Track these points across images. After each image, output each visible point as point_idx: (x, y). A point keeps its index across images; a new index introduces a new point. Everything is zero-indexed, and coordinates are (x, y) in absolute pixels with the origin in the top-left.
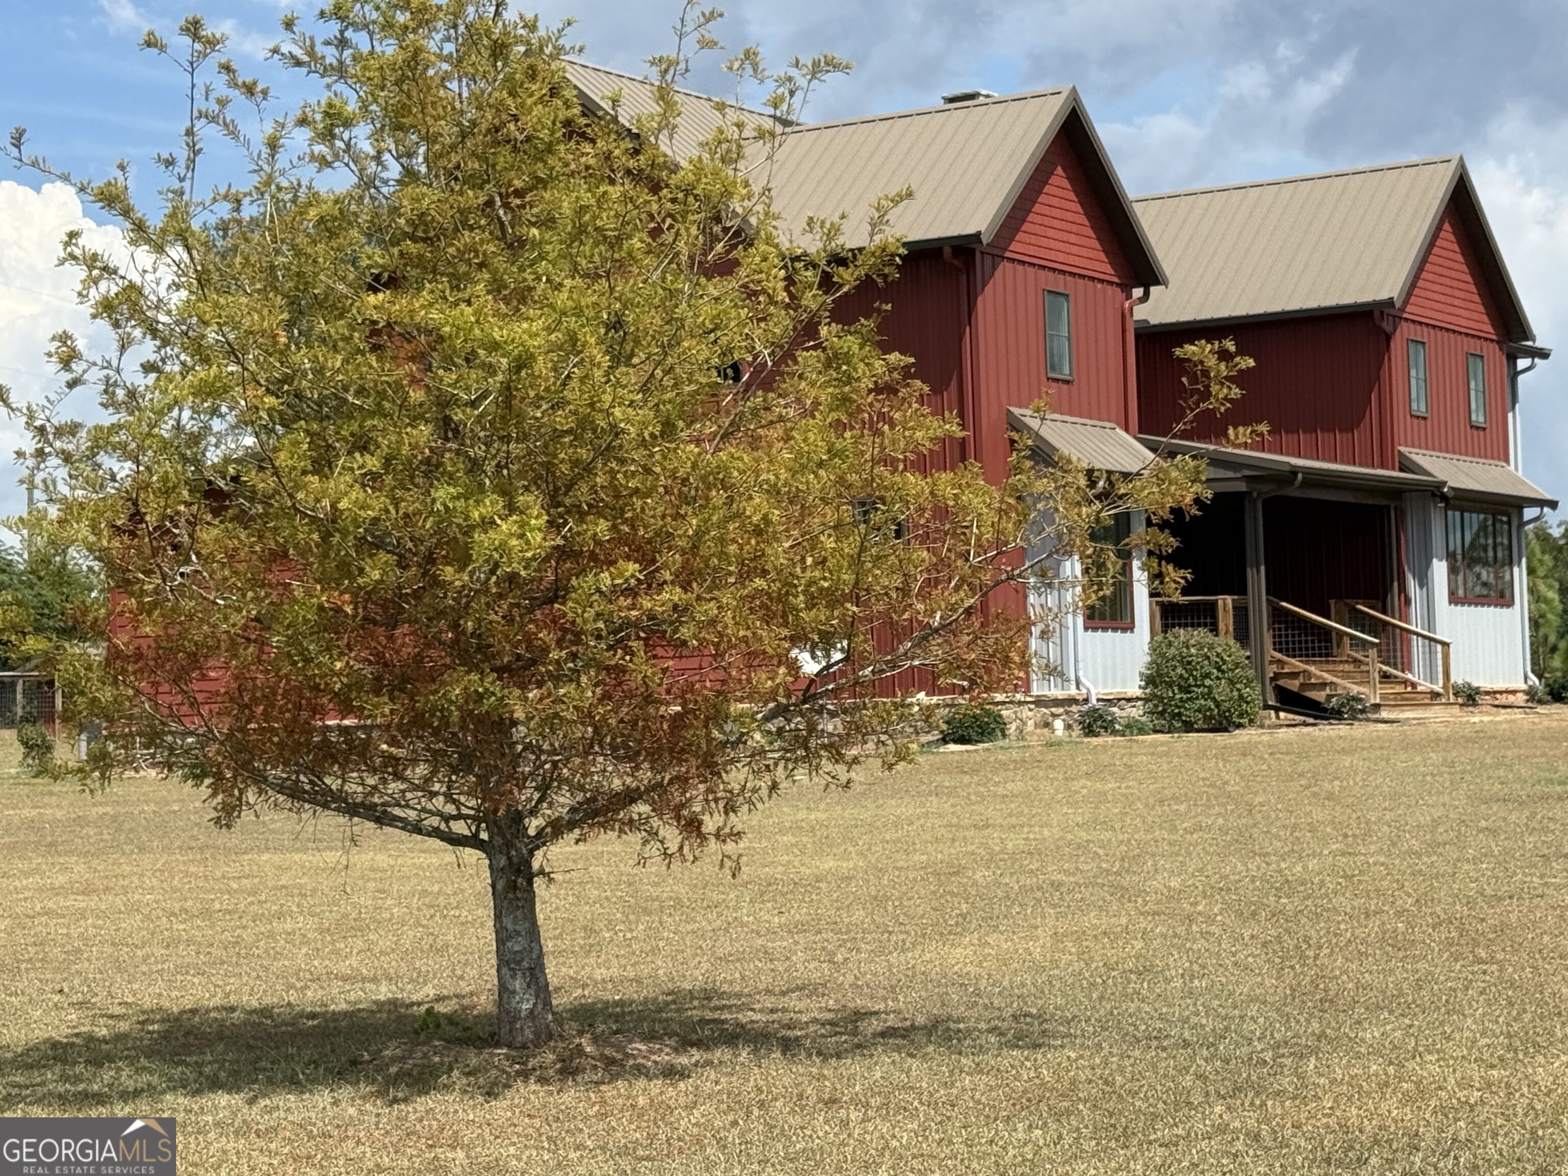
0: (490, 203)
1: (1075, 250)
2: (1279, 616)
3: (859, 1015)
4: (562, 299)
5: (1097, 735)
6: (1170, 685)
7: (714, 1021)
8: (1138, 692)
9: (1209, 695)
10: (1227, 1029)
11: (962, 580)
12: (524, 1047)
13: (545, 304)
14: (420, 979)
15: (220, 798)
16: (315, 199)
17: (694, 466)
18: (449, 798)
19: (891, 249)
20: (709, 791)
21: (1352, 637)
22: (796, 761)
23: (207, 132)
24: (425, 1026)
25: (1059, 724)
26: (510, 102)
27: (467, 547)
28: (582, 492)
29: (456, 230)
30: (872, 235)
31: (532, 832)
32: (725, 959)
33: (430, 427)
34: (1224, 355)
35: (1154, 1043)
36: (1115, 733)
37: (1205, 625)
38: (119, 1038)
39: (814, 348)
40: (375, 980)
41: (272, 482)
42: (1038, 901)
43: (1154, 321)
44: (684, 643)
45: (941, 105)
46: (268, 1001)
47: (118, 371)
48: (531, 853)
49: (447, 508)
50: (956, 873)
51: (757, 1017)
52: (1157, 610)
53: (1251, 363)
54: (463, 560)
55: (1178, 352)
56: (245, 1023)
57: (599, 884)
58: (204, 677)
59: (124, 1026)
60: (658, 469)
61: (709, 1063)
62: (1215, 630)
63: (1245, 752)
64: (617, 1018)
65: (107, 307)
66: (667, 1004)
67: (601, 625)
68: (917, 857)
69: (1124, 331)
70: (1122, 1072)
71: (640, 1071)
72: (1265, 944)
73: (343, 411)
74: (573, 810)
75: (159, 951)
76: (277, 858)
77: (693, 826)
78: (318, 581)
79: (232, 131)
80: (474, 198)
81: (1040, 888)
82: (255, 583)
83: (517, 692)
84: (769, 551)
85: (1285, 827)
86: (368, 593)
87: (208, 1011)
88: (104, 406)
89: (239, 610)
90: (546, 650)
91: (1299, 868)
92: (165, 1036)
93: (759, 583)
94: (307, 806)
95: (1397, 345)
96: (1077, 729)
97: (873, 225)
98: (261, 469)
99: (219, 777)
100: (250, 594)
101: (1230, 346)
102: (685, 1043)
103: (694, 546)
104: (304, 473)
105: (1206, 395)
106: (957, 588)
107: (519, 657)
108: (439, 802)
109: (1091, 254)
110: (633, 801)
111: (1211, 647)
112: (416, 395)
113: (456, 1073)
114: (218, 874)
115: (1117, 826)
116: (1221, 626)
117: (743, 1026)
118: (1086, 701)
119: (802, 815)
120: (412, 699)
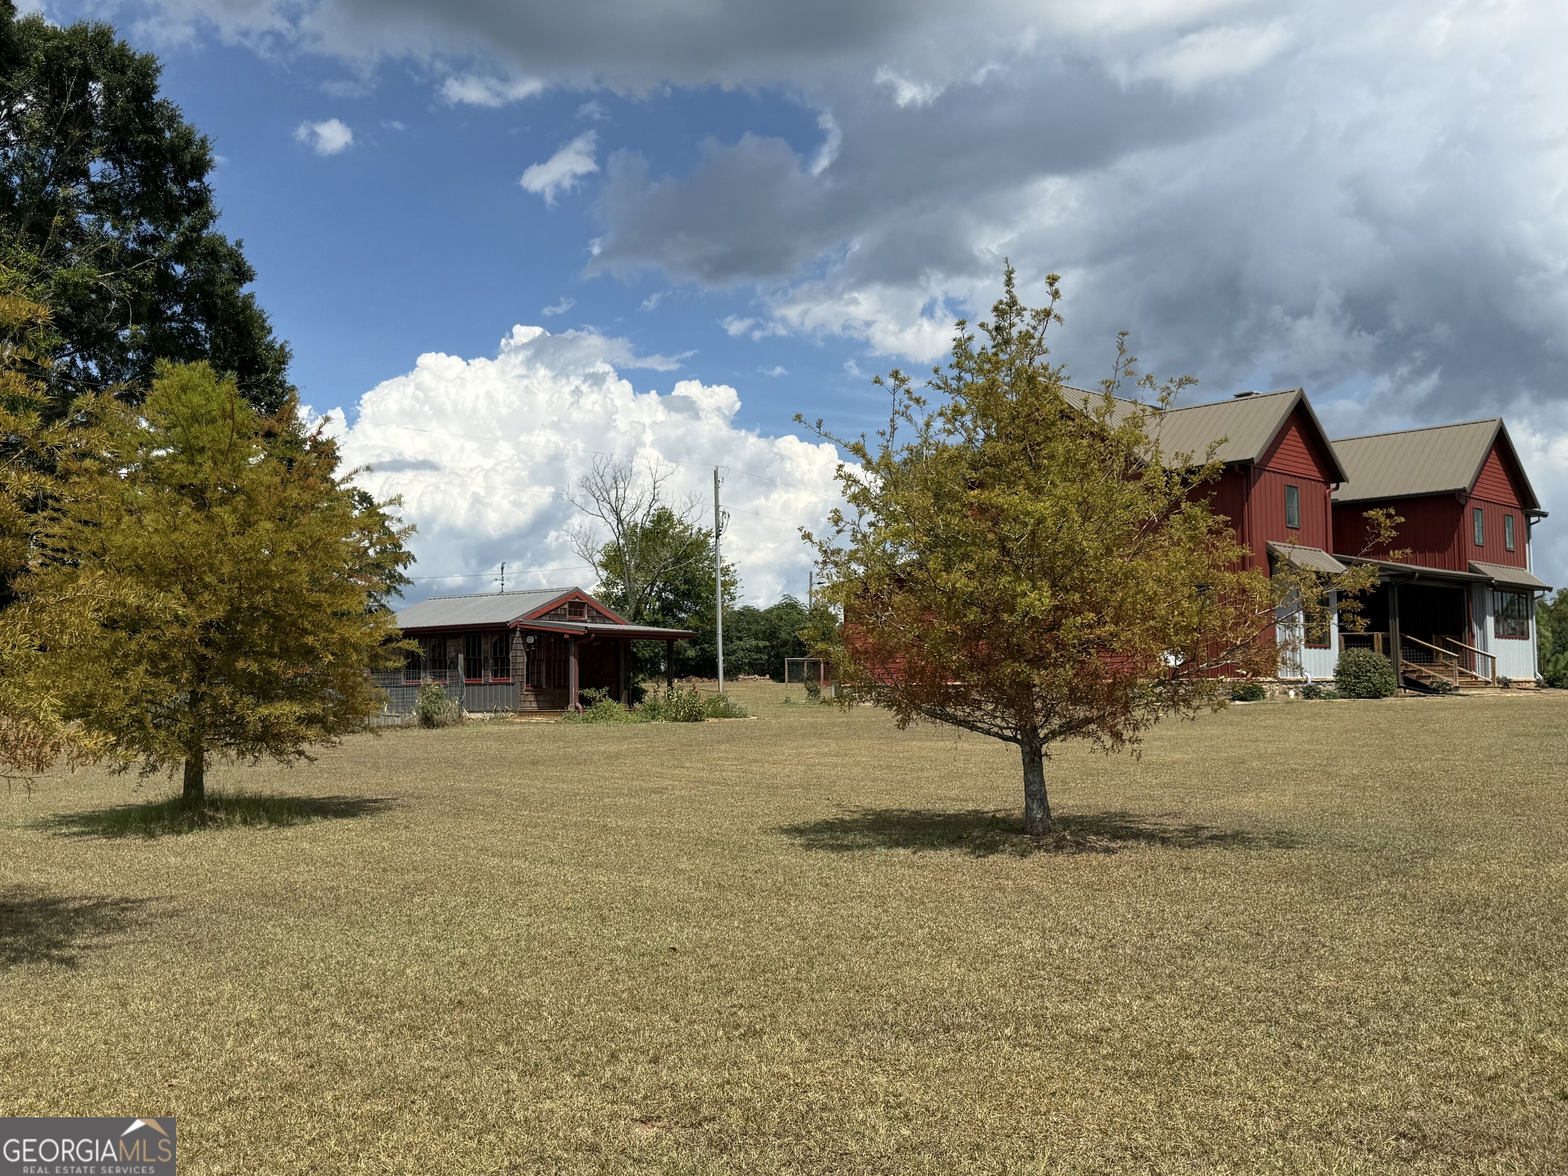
0: (1025, 449)
1: (1301, 466)
2: (1405, 643)
3: (1198, 828)
4: (1059, 492)
5: (1312, 698)
6: (1349, 675)
7: (1126, 827)
8: (1332, 678)
9: (1369, 681)
10: (1387, 843)
11: (1253, 623)
12: (1038, 835)
13: (1050, 494)
14: (987, 801)
15: (900, 716)
16: (945, 448)
17: (1121, 568)
18: (1003, 719)
19: (1217, 466)
20: (1126, 719)
21: (1444, 653)
22: (1167, 707)
23: (900, 421)
24: (991, 823)
25: (1292, 693)
26: (1036, 402)
27: (1014, 605)
28: (1068, 580)
29: (1010, 461)
30: (1208, 459)
31: (1041, 736)
32: (1131, 799)
33: (997, 550)
34: (1389, 516)
35: (1350, 849)
36: (1320, 698)
37: (1367, 647)
38: (855, 821)
39: (1179, 513)
40: (966, 800)
41: (926, 575)
42: (1285, 777)
43: (1341, 499)
44: (1114, 650)
45: (1233, 398)
46: (918, 808)
47: (858, 526)
48: (1041, 746)
49: (1005, 587)
50: (1243, 763)
51: (1148, 826)
52: (1342, 638)
53: (1403, 520)
54: (1012, 611)
55: (1365, 514)
56: (909, 817)
57: (1068, 761)
58: (895, 662)
59: (856, 816)
60: (1103, 570)
61: (1126, 847)
62: (1372, 648)
63: (1389, 708)
64: (1081, 824)
65: (854, 498)
66: (1104, 818)
67: (1076, 641)
68: (1222, 754)
69: (1326, 504)
70: (1333, 862)
71: (1093, 849)
72: (1404, 803)
73: (957, 543)
74: (1061, 726)
75: (870, 783)
76: (919, 744)
77: (1117, 736)
78: (945, 620)
79: (910, 419)
80: (1018, 447)
81: (1286, 771)
82: (916, 620)
83: (1036, 671)
84: (1156, 608)
85: (1412, 746)
86: (968, 626)
87: (893, 811)
88: (852, 541)
89: (910, 632)
90: (1049, 653)
91: (1420, 766)
92: (874, 821)
93: (1152, 623)
94: (938, 721)
95: (1467, 510)
96: (1301, 695)
97: (1208, 455)
98: (921, 569)
99: (899, 706)
100: (915, 625)
101: (1392, 511)
102: (1115, 837)
103: (1121, 606)
104: (941, 571)
105: (1379, 535)
106: (1249, 627)
107: (1037, 656)
108: (998, 721)
109: (1309, 467)
110: (1090, 723)
111: (1371, 657)
112: (991, 536)
113: (1007, 845)
114: (894, 750)
115: (1325, 743)
116: (1376, 647)
117: (1141, 831)
118: (1306, 682)
119: (1164, 732)
120: (987, 673)
